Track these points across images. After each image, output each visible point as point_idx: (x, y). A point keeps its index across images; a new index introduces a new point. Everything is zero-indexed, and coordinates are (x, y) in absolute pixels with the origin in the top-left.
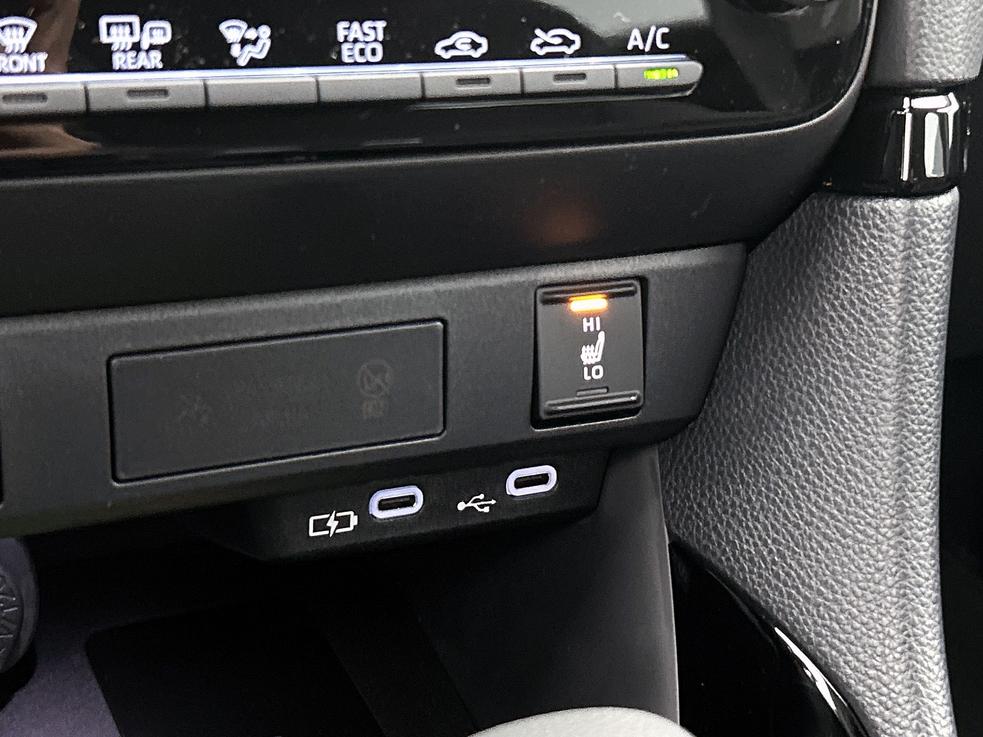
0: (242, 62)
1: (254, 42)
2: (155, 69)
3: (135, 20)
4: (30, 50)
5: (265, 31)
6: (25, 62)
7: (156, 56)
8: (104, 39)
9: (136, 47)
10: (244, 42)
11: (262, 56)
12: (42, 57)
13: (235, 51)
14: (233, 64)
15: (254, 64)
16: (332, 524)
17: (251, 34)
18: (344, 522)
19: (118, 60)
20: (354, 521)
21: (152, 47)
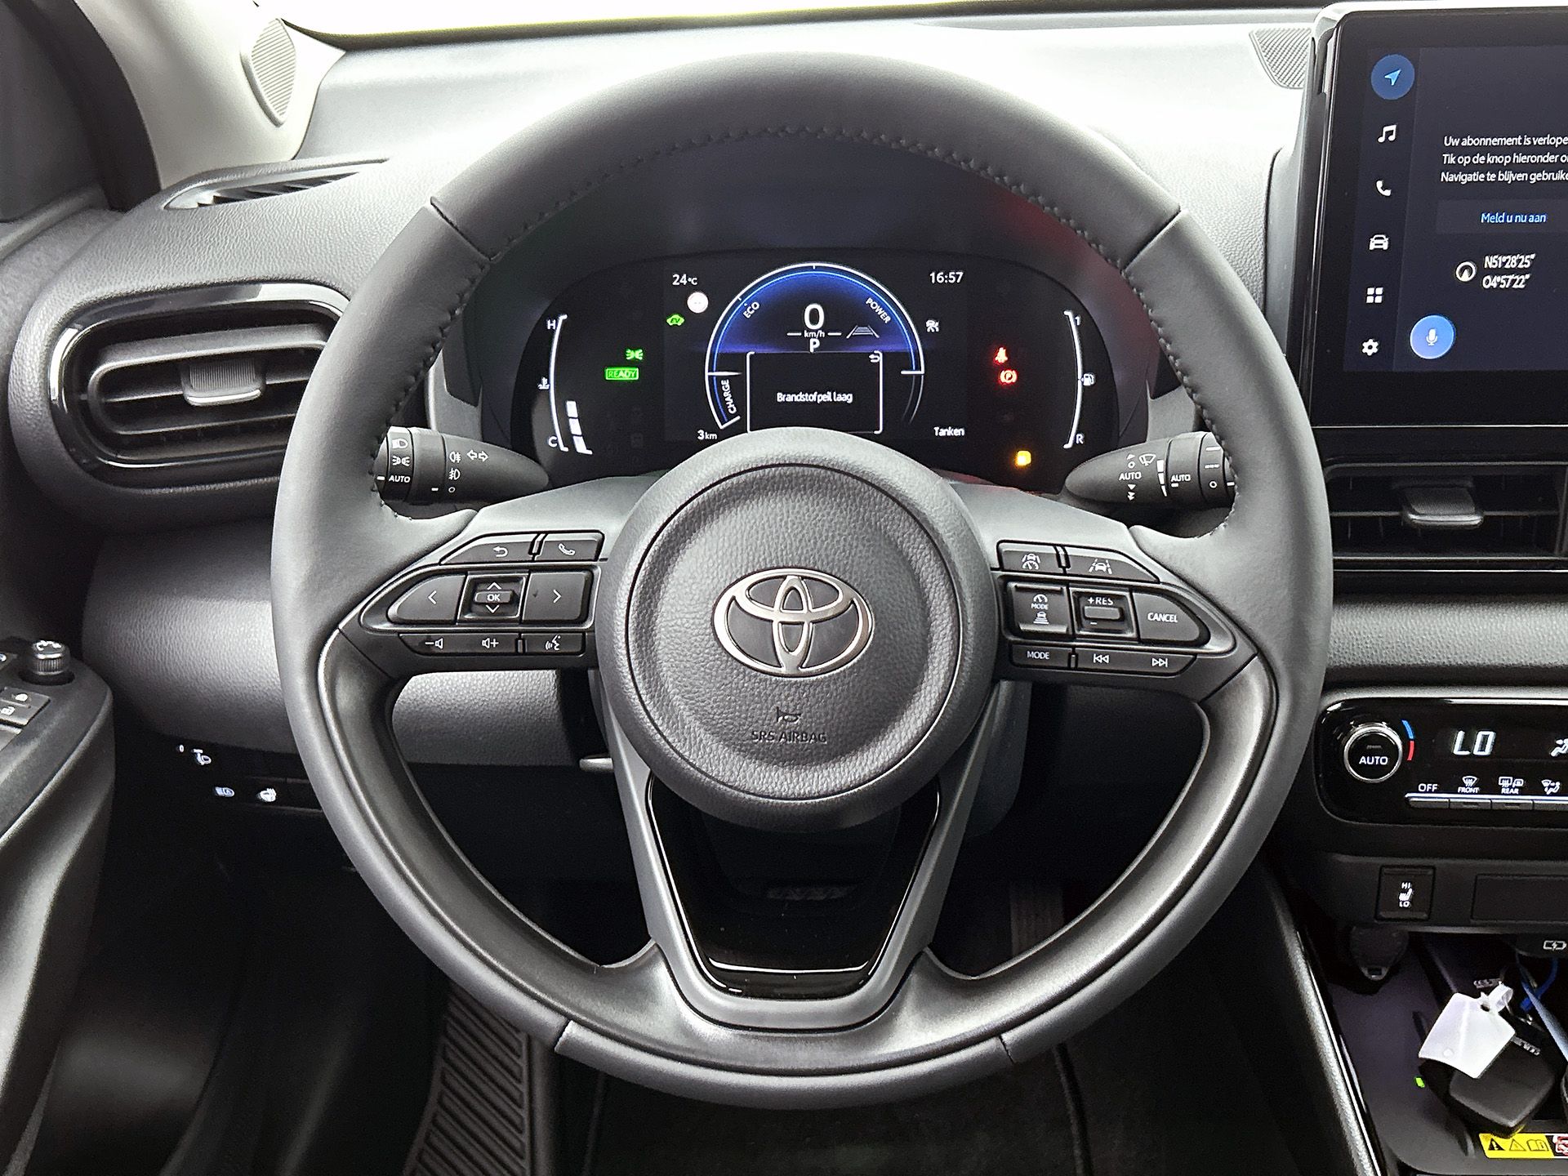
0: (1548, 793)
1: (1553, 787)
2: (1516, 794)
3: (1511, 778)
4: (1473, 787)
5: (1558, 784)
6: (1471, 790)
7: (1517, 791)
8: (1500, 784)
9: (1510, 787)
10: (1549, 787)
11: (1555, 792)
12: (1477, 789)
13: (1546, 790)
14: (1545, 794)
15: (1552, 794)
16: (1555, 945)
17: (1553, 784)
18: (1560, 945)
19: (1503, 791)
20: (1565, 945)
21: (1516, 787)
